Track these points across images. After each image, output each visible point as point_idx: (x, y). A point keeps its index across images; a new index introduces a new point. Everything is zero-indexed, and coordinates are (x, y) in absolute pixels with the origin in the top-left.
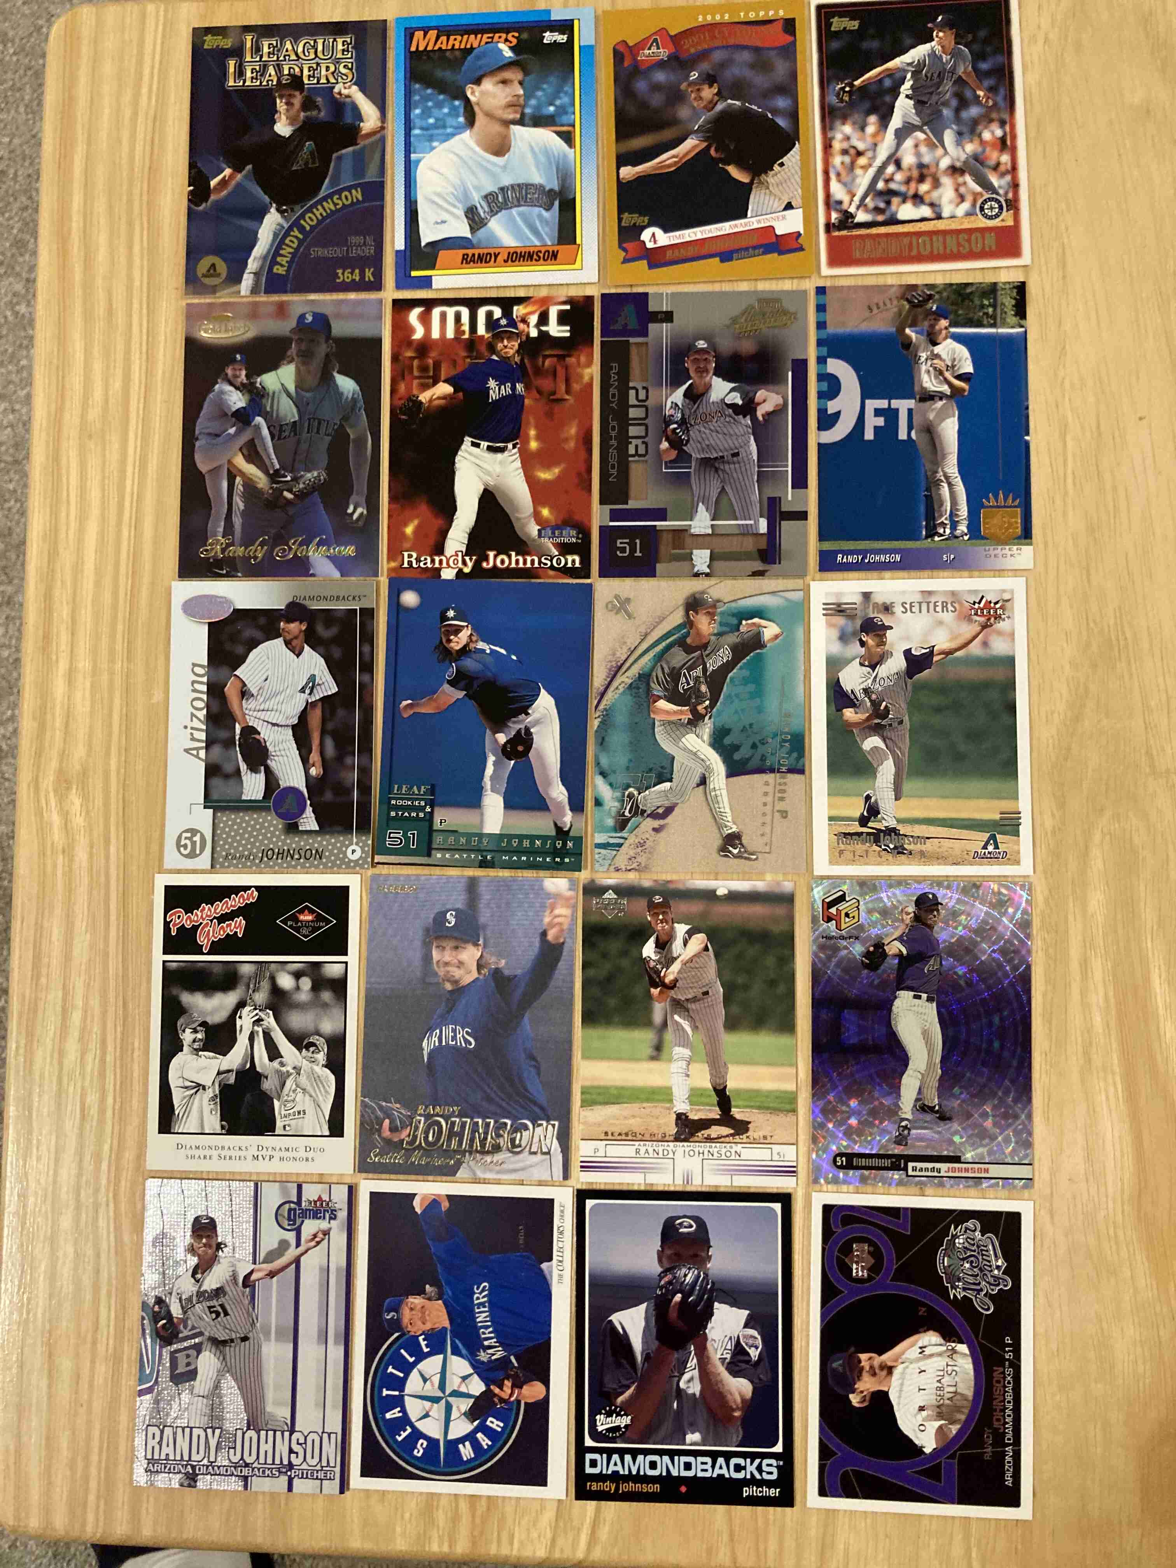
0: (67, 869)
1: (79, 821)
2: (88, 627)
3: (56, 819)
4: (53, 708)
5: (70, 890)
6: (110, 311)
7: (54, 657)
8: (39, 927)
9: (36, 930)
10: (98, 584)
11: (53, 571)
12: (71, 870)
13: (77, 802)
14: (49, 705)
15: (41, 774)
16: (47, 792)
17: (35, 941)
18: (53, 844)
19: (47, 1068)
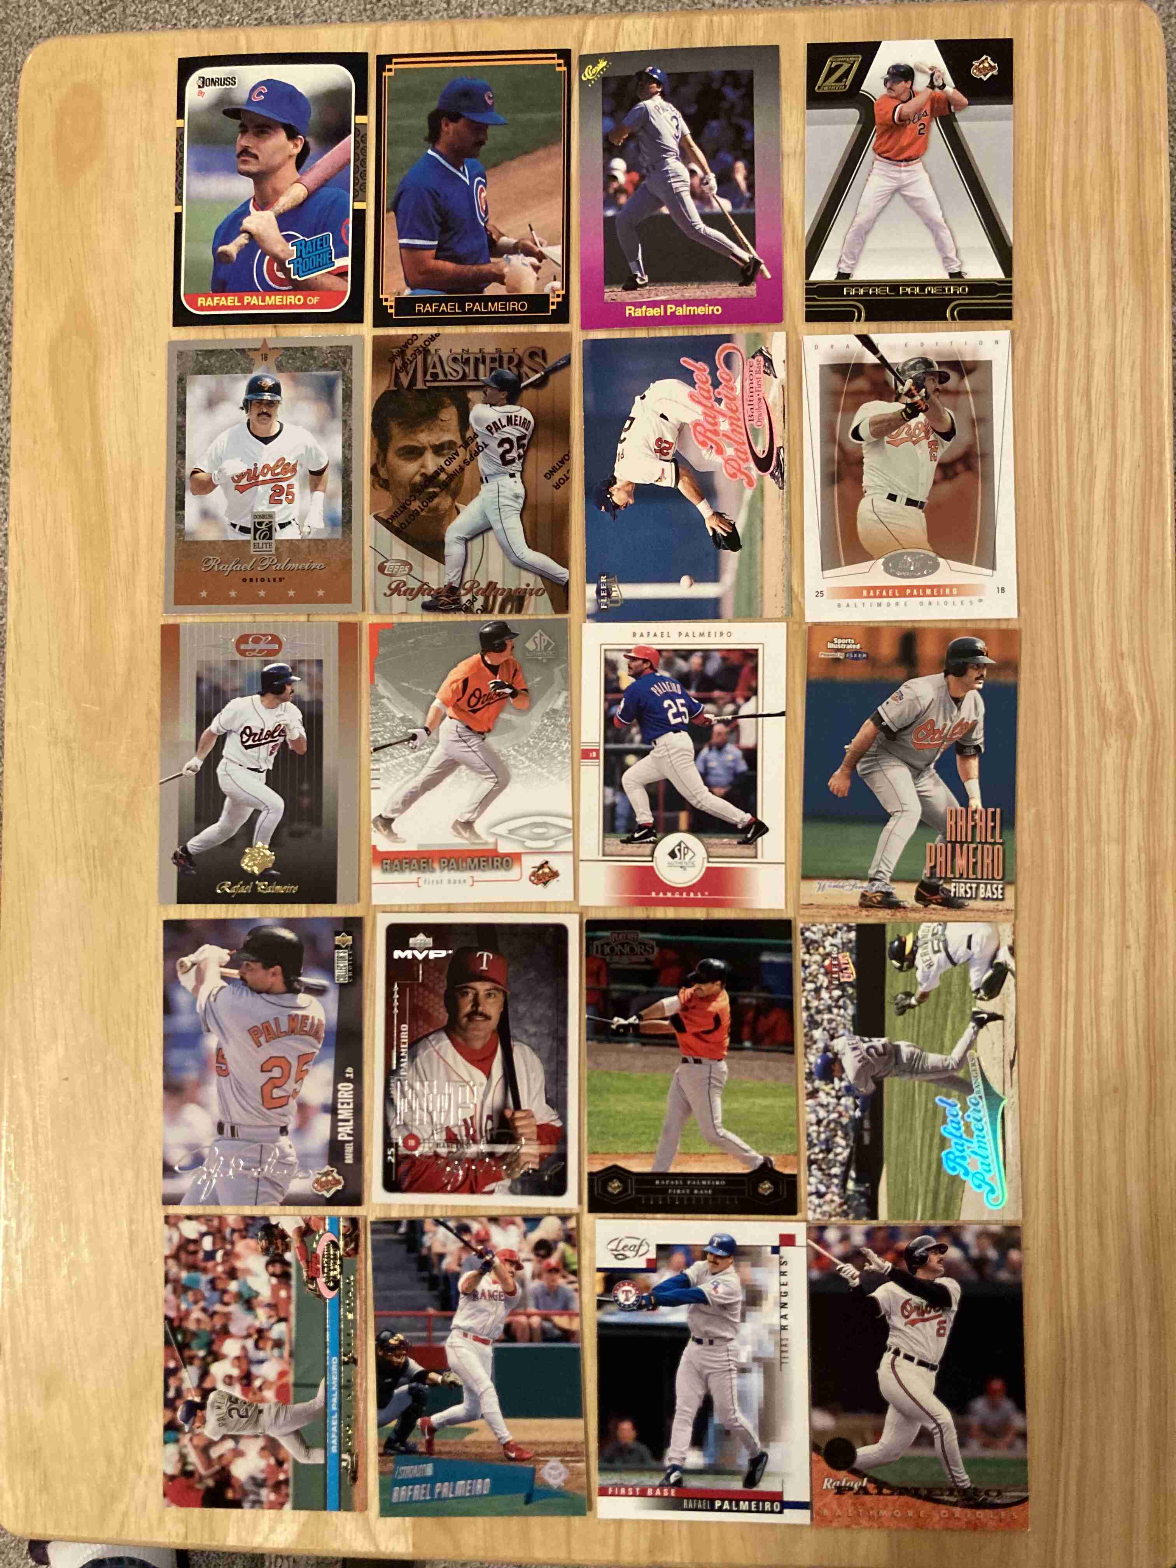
0: (1118, 639)
1: (1107, 687)
2: (1107, 888)
3: (1132, 687)
4: (1141, 802)
5: (1113, 616)
6: (1100, 1227)
7: (1143, 855)
8: (1144, 580)
9: (1147, 576)
10: (1099, 932)
11: (1149, 947)
12: (1114, 636)
13: (1110, 705)
14: (1146, 805)
15: (1150, 733)
16: (1143, 716)
17: (1148, 564)
18: (1134, 661)
19: (1128, 440)
